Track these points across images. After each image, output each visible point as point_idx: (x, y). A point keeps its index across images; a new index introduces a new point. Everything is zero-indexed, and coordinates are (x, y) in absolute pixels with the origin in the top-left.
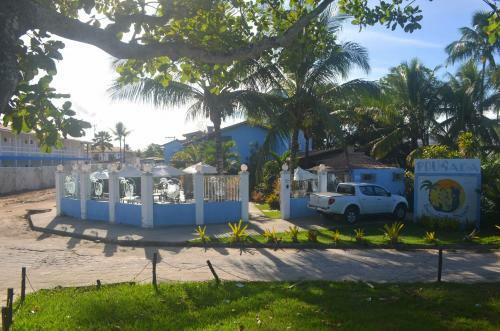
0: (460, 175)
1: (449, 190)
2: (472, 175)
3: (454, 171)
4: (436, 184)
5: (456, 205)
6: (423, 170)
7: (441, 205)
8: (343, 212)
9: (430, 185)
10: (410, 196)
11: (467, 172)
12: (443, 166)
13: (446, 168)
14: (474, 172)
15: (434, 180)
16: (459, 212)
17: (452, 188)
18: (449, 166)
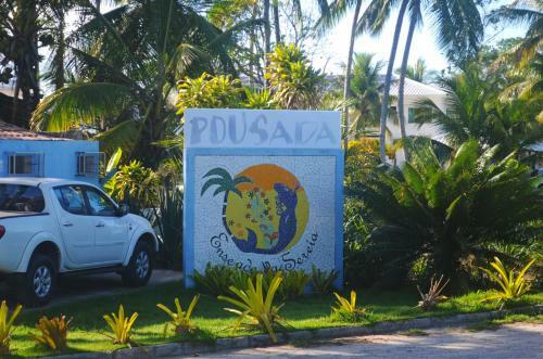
0: (296, 153)
1: (272, 195)
2: (325, 153)
3: (280, 143)
4: (242, 179)
5: (287, 232)
6: (205, 141)
7: (252, 235)
8: (23, 268)
9: (225, 183)
10: (172, 221)
11: (312, 144)
12: (254, 129)
13: (264, 136)
14: (325, 144)
15: (235, 168)
16: (296, 249)
17: (278, 187)
18: (270, 128)
